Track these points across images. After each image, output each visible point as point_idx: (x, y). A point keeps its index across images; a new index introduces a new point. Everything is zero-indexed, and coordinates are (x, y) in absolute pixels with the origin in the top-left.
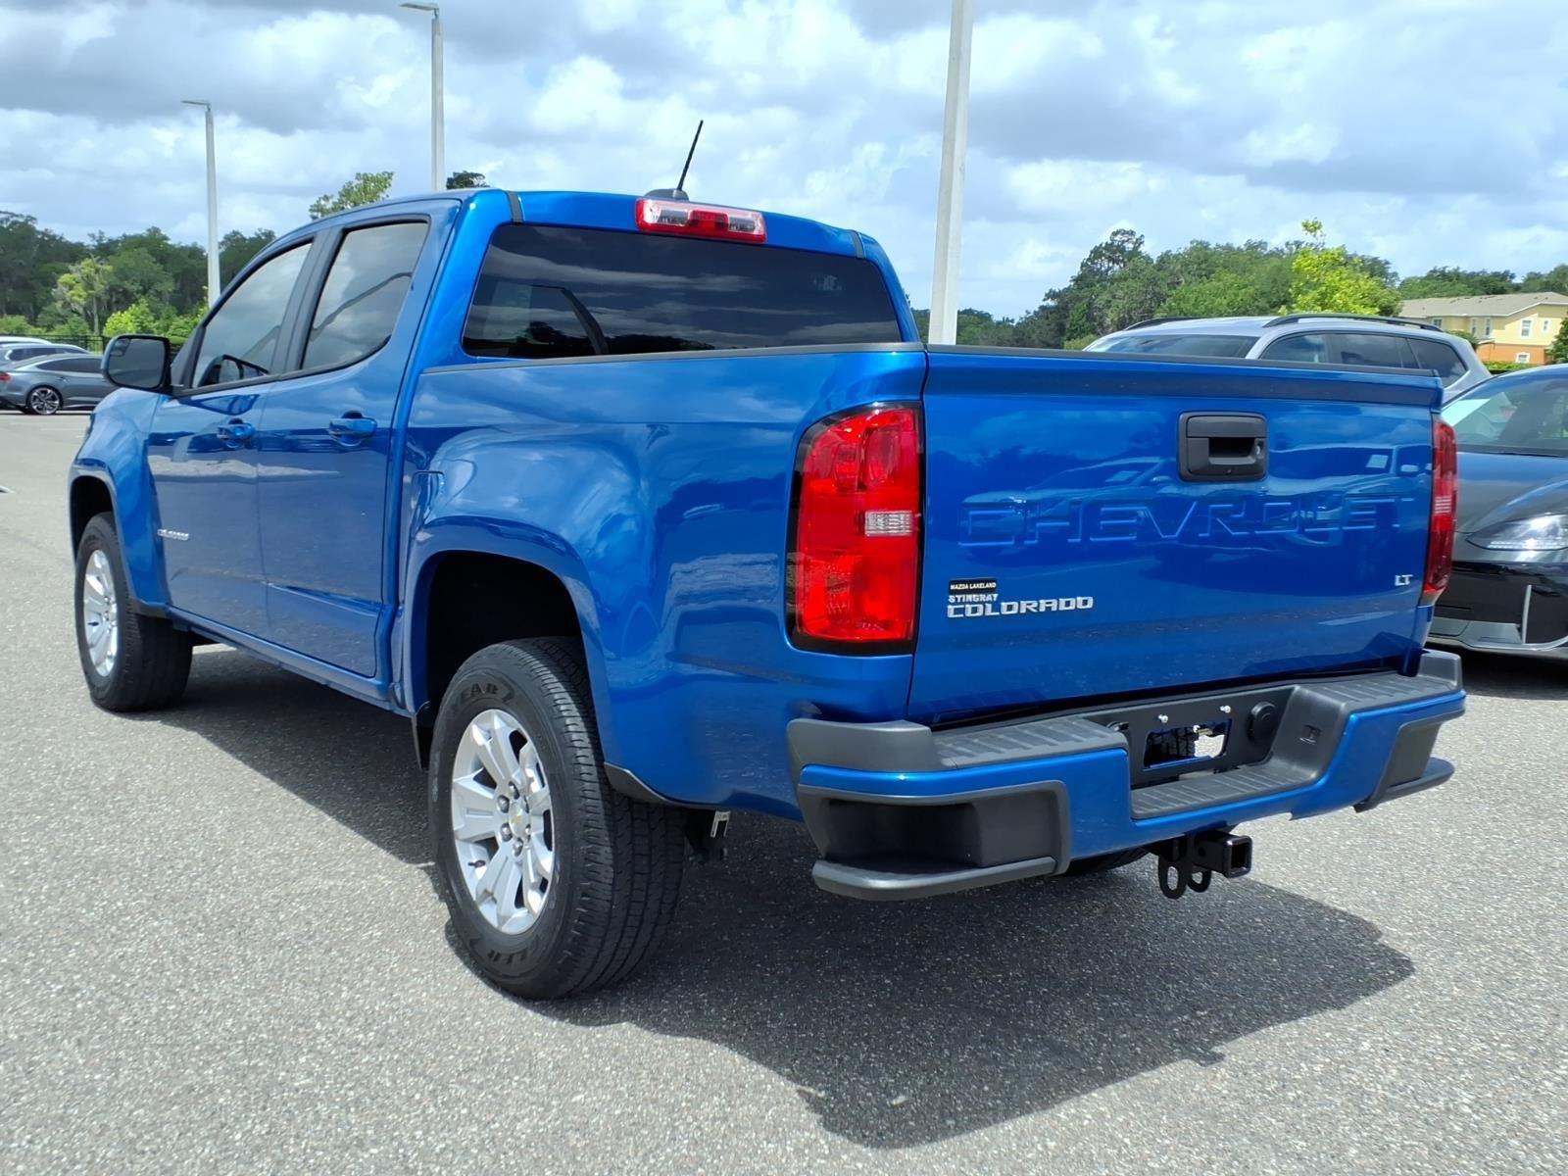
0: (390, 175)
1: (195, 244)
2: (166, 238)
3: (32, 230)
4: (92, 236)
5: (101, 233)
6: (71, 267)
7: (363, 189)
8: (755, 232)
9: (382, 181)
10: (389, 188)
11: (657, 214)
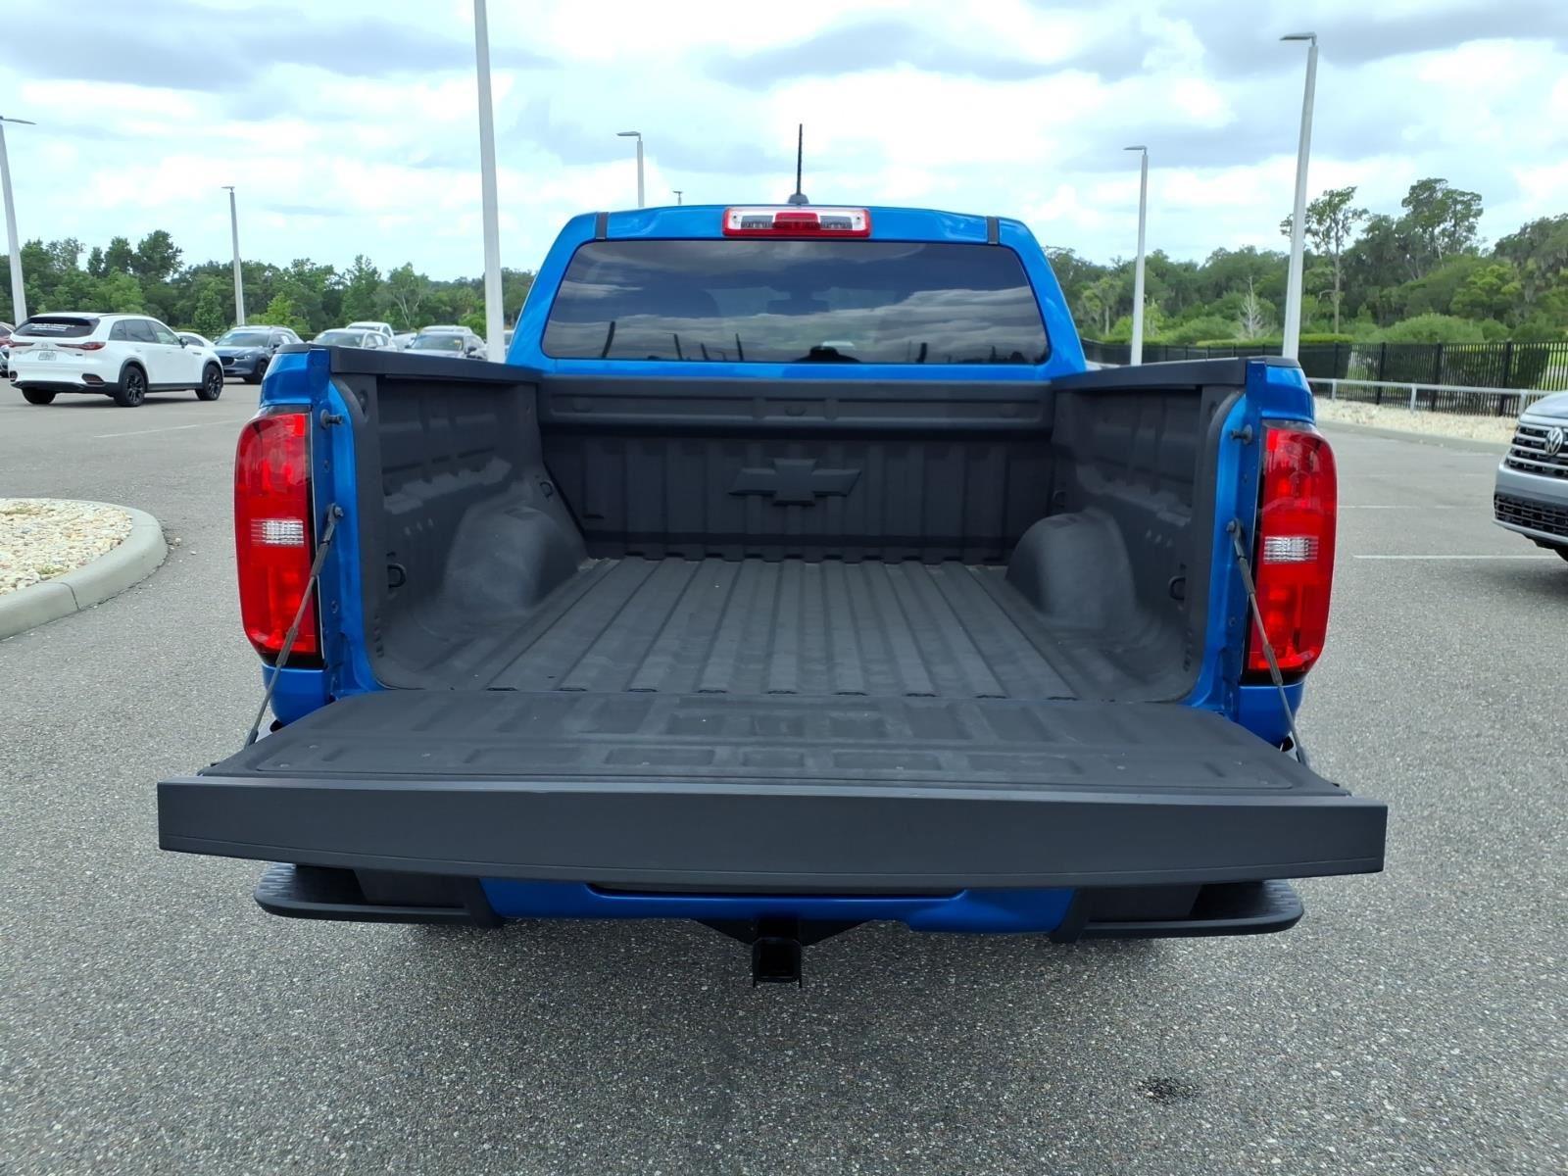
0: (1353, 189)
1: (1191, 260)
2: (1166, 257)
3: (1071, 258)
4: (1113, 260)
5: (1120, 258)
6: (1092, 284)
7: (1329, 203)
8: (855, 228)
9: (1346, 196)
10: (1352, 200)
11: (740, 219)
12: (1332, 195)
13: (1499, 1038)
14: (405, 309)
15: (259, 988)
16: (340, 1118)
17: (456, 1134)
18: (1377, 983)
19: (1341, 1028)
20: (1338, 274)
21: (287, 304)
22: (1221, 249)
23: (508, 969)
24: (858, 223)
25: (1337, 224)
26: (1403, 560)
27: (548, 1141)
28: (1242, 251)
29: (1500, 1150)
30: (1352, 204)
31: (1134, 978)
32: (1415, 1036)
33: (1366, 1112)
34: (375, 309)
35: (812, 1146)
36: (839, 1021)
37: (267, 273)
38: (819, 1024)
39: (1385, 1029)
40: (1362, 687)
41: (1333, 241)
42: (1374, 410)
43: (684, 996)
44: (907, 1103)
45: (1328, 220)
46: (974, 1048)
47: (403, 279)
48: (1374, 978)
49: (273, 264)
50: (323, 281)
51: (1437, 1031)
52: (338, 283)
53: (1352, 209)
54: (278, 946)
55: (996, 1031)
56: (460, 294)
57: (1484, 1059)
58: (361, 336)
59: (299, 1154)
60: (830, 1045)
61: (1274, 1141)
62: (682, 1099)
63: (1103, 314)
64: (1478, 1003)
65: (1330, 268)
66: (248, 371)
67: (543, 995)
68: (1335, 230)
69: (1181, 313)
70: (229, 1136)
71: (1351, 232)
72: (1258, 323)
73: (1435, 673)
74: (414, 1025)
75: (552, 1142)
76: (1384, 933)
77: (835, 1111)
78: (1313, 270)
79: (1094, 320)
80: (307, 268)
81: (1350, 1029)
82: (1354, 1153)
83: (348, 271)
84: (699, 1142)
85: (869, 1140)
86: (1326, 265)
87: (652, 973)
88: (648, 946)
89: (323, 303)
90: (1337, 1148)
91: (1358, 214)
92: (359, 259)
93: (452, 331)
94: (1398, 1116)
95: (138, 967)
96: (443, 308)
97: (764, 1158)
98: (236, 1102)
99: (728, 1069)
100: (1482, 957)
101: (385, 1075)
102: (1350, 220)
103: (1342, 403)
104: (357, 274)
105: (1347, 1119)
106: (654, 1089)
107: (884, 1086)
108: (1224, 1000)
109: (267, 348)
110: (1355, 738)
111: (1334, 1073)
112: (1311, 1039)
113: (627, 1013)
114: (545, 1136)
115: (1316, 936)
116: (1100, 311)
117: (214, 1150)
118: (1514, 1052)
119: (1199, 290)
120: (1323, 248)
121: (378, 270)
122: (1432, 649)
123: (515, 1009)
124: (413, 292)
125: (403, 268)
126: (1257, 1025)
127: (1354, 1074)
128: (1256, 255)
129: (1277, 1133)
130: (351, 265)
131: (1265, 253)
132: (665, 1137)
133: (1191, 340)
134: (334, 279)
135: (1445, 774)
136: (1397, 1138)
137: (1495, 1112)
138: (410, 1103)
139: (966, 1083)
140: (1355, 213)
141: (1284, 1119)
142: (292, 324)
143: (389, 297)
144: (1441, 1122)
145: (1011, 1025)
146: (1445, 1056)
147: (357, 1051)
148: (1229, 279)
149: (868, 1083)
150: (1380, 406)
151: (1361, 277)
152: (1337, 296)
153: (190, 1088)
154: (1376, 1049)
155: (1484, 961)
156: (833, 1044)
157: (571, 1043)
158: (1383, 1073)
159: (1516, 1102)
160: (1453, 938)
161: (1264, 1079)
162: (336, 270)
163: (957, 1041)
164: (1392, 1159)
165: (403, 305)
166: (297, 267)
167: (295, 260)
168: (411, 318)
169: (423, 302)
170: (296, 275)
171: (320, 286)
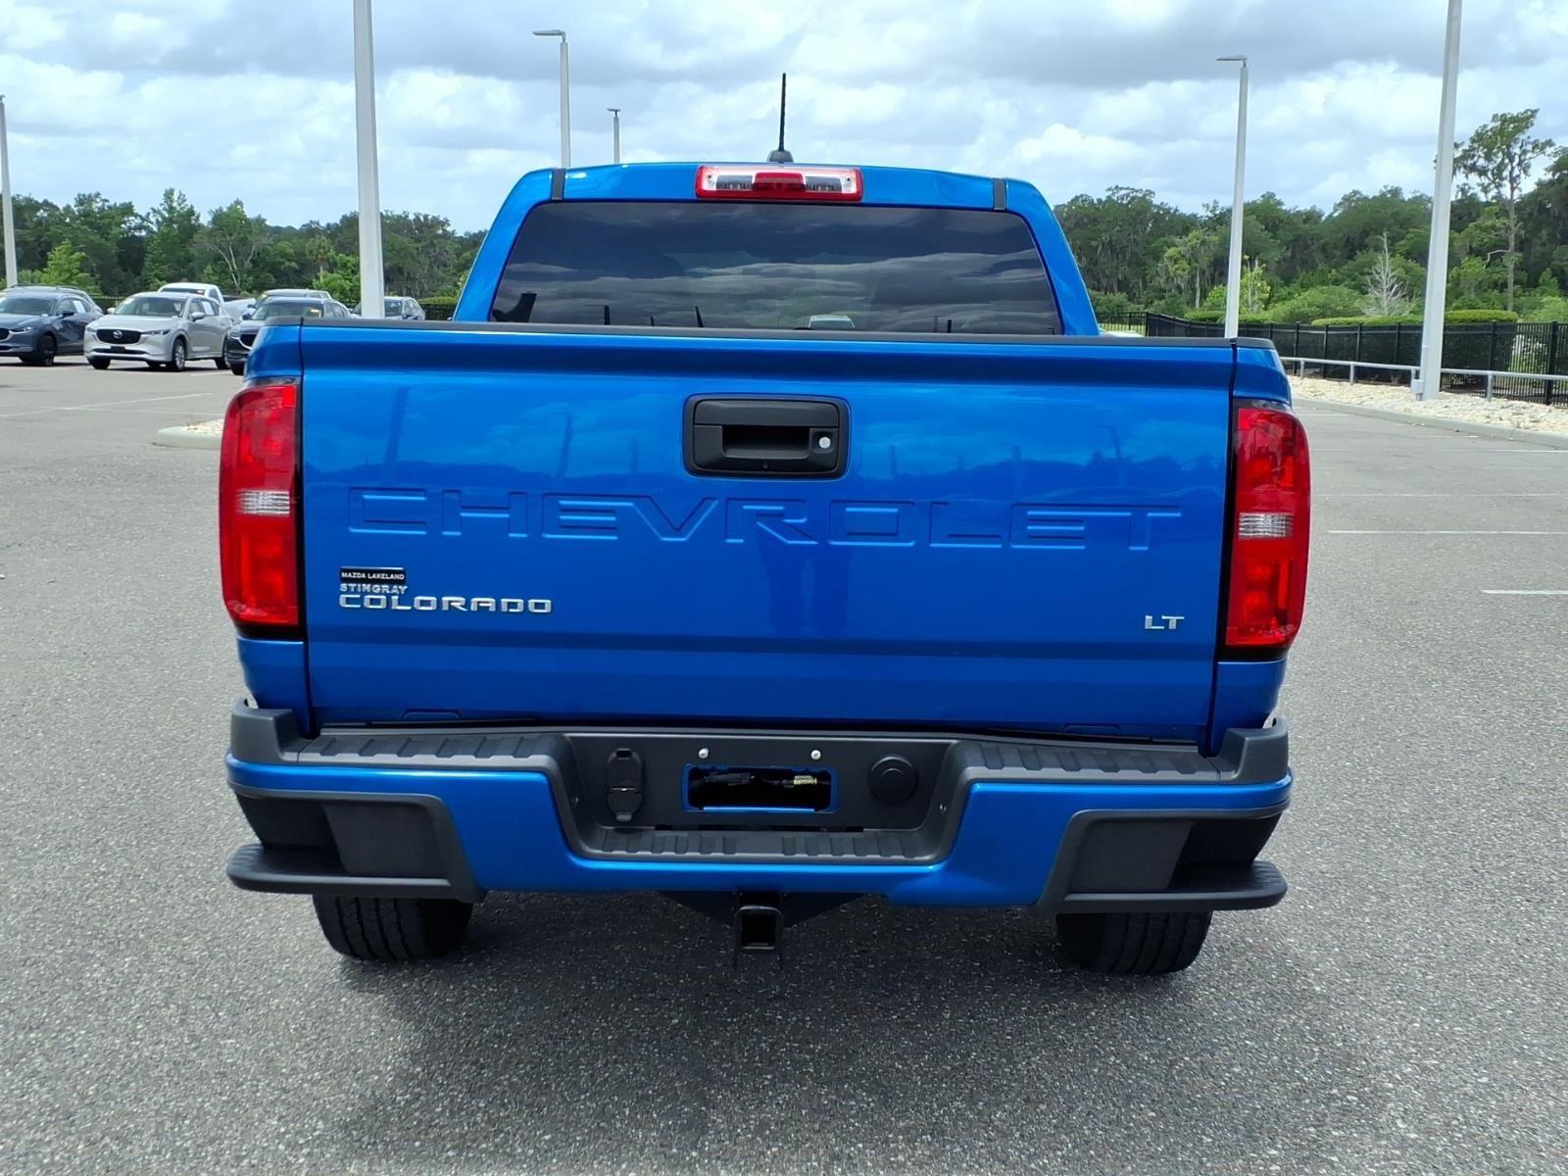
0: (1534, 112)
2: (1280, 203)
3: (1149, 204)
4: (1207, 206)
5: (1215, 202)
6: (1177, 240)
7: (1500, 132)
8: (844, 191)
9: (1523, 121)
10: (1531, 129)
11: (715, 179)
12: (1505, 119)
13: (1532, 1070)
14: (233, 264)
15: (182, 1021)
16: (292, 1131)
17: (417, 1144)
18: (1412, 1022)
19: (1366, 1060)
20: (1513, 227)
21: (75, 256)
22: (1355, 193)
23: (457, 1003)
24: (849, 185)
25: (1512, 160)
26: (1544, 596)
27: (515, 1149)
28: (1383, 195)
29: (1509, 1160)
30: (1533, 133)
31: (1147, 1015)
32: (1443, 1066)
33: (1377, 1129)
34: (191, 264)
35: (793, 1154)
36: (822, 1050)
37: (41, 213)
38: (800, 1053)
39: (1412, 1061)
40: (1459, 736)
41: (1506, 183)
42: (1540, 410)
43: (653, 1028)
44: (893, 1119)
45: (1500, 154)
46: (966, 1074)
47: (232, 223)
48: (1410, 1017)
49: (50, 201)
50: (118, 225)
51: (1468, 1062)
52: (140, 228)
53: (1532, 140)
54: (196, 983)
55: (992, 1060)
56: (309, 245)
57: (1512, 1087)
58: (183, 302)
59: (255, 1159)
60: (812, 1070)
61: (1275, 1152)
62: (655, 1116)
63: (1191, 282)
64: (1518, 1038)
65: (1503, 220)
66: (28, 348)
67: (499, 1027)
68: (1509, 168)
69: (1299, 280)
70: (178, 1144)
71: (1531, 171)
72: (1395, 294)
73: (1551, 722)
74: (359, 1054)
75: (519, 1150)
76: (1430, 977)
77: (817, 1126)
78: (1479, 222)
79: (1179, 288)
80: (96, 206)
81: (1374, 1061)
82: (1357, 1162)
83: (154, 211)
84: (675, 1150)
85: (852, 1149)
86: (1497, 215)
87: (616, 1007)
88: (611, 984)
89: (119, 255)
90: (1340, 1159)
91: (1540, 147)
92: (169, 195)
93: (305, 296)
94: (1409, 1132)
95: (43, 1002)
96: (287, 264)
97: (742, 1163)
98: (178, 1117)
99: (703, 1091)
100: (1534, 999)
101: (334, 1095)
102: (1529, 155)
103: (1502, 402)
104: (167, 215)
105: (1355, 1135)
106: (625, 1107)
107: (869, 1105)
108: (1243, 1035)
109: (54, 317)
110: (1437, 789)
111: (1349, 1097)
112: (1331, 1069)
113: (592, 1043)
114: (512, 1145)
115: (1354, 980)
116: (1187, 277)
117: (165, 1156)
118: (1546, 1081)
119: (1324, 249)
120: (1493, 193)
121: (196, 209)
122: (1555, 696)
123: (468, 1039)
124: (244, 241)
125: (230, 208)
126: (1276, 1058)
127: (1370, 1098)
128: (1403, 201)
129: (1280, 1146)
130: (158, 202)
131: (1416, 198)
132: (638, 1146)
133: (1307, 318)
134: (134, 221)
135: (1534, 825)
136: (1403, 1149)
137: (1512, 1129)
138: (364, 1119)
139: (956, 1104)
140: (1535, 146)
141: (1289, 1135)
142: (81, 284)
143: (209, 246)
144: (1453, 1137)
145: (1009, 1056)
146: (1471, 1083)
147: (301, 1075)
148: (1365, 234)
149: (853, 1103)
150: (1551, 407)
151: (1544, 233)
152: (1512, 259)
153: (128, 1105)
154: (1399, 1077)
155: (1534, 1002)
156: (815, 1068)
157: (532, 1069)
158: (1402, 1098)
159: (1536, 1121)
160: (1506, 981)
161: (1275, 1102)
162: (136, 210)
163: (949, 1068)
164: (1395, 1166)
165: (230, 259)
166: (82, 204)
167: (79, 195)
168: (242, 277)
169: (258, 254)
170: (81, 216)
171: (113, 232)
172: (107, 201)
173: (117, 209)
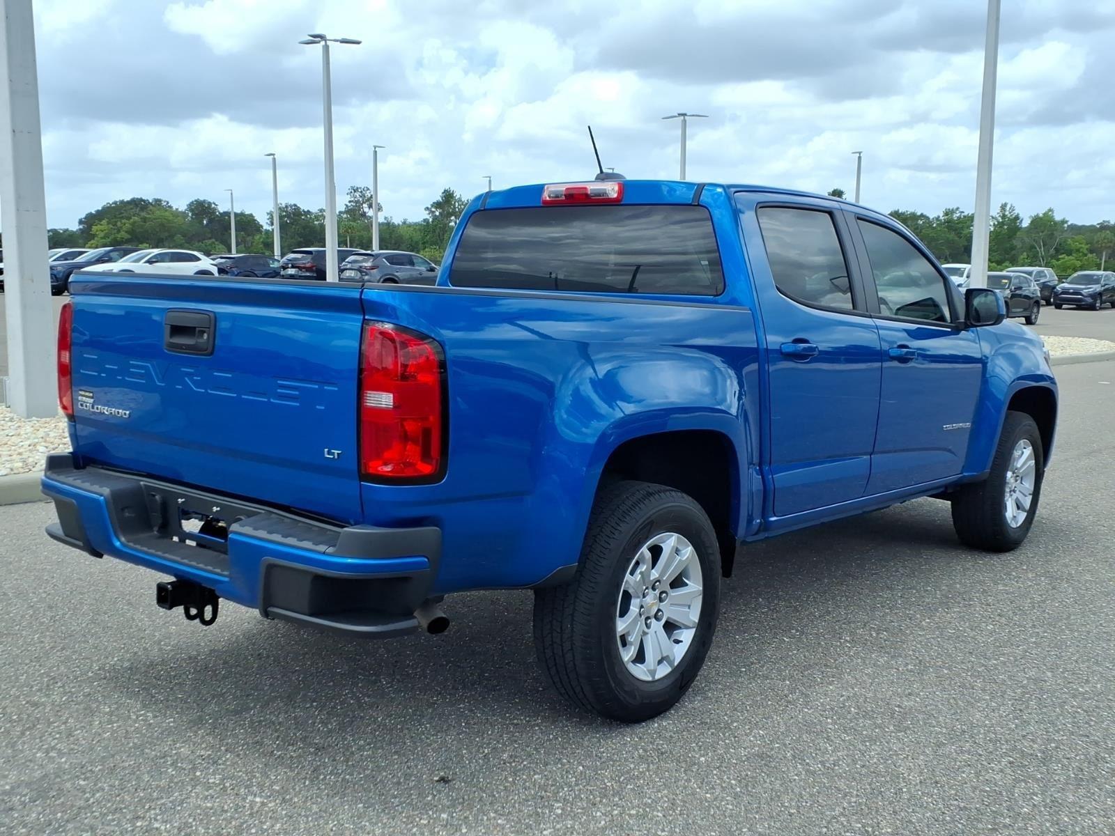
8: (610, 197)
14: (1042, 251)
24: (613, 193)
47: (1044, 224)
49: (925, 213)
80: (955, 216)
83: (993, 217)
92: (1004, 207)
104: (1001, 220)
121: (1021, 216)
124: (1051, 236)
125: (1044, 214)
130: (996, 212)
143: (1027, 240)
165: (1040, 248)
166: (947, 215)
167: (946, 209)
168: (1047, 259)
169: (1060, 244)
170: (945, 222)
171: (964, 232)
172: (963, 212)
173: (969, 217)
